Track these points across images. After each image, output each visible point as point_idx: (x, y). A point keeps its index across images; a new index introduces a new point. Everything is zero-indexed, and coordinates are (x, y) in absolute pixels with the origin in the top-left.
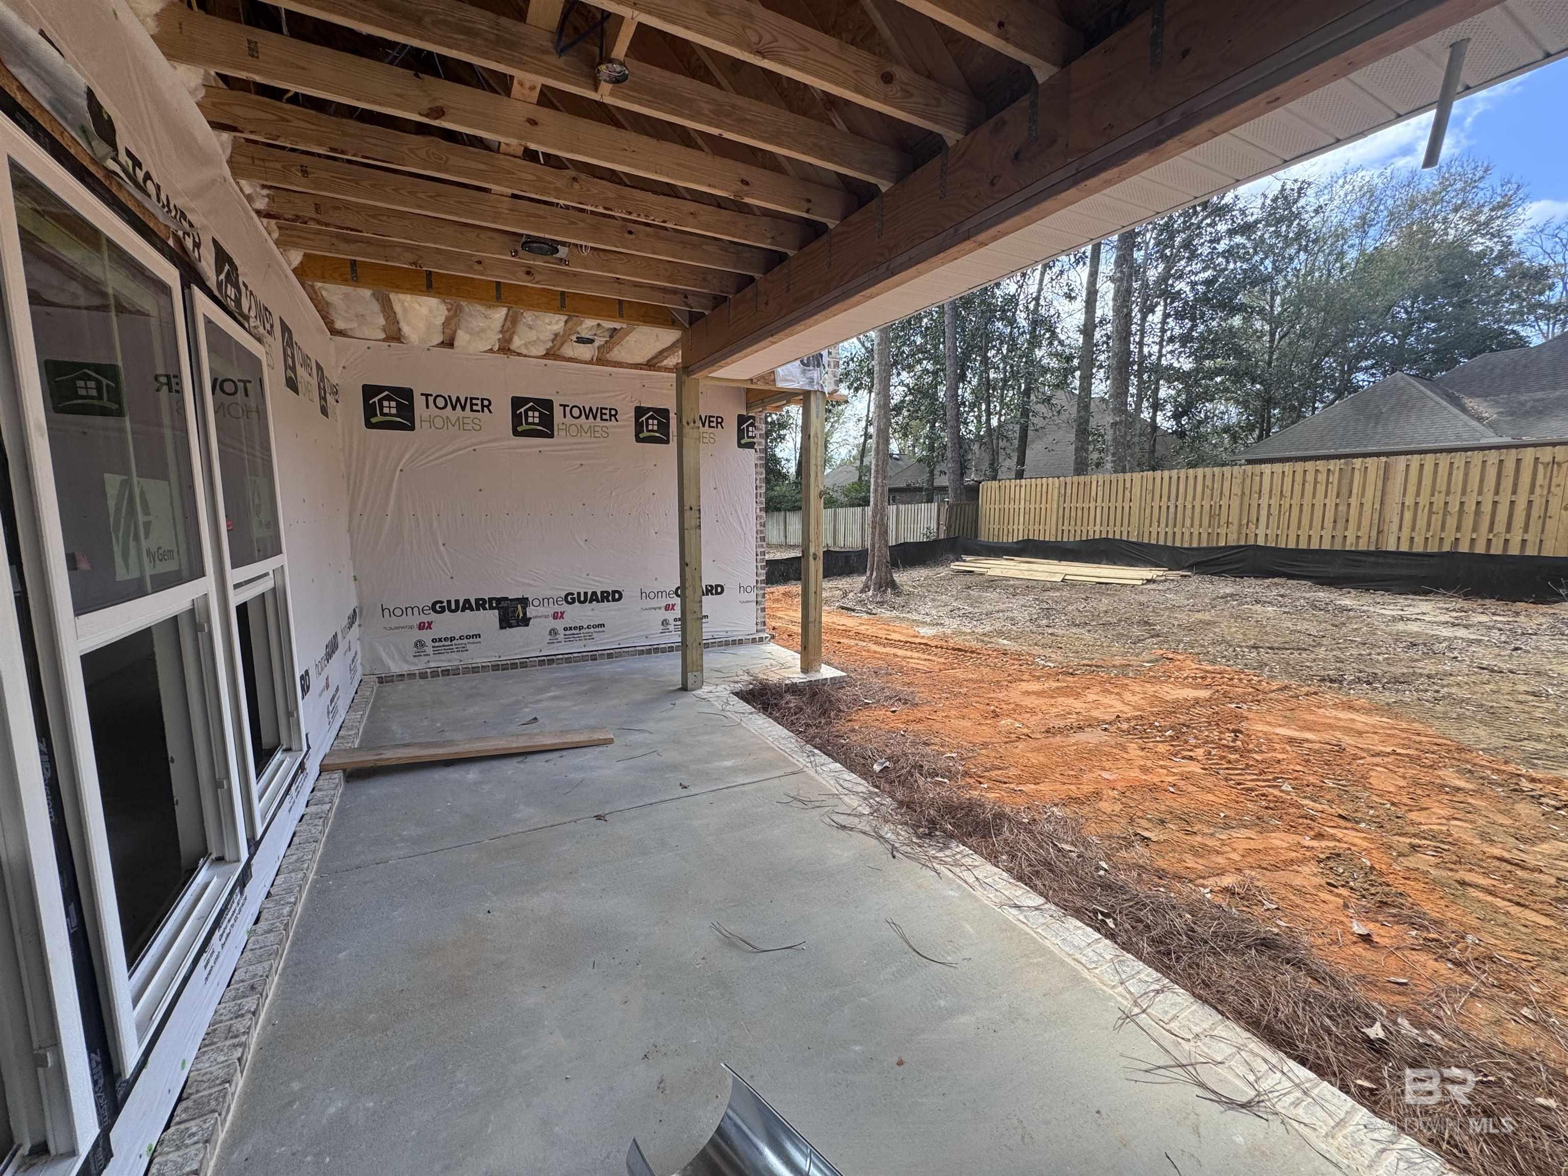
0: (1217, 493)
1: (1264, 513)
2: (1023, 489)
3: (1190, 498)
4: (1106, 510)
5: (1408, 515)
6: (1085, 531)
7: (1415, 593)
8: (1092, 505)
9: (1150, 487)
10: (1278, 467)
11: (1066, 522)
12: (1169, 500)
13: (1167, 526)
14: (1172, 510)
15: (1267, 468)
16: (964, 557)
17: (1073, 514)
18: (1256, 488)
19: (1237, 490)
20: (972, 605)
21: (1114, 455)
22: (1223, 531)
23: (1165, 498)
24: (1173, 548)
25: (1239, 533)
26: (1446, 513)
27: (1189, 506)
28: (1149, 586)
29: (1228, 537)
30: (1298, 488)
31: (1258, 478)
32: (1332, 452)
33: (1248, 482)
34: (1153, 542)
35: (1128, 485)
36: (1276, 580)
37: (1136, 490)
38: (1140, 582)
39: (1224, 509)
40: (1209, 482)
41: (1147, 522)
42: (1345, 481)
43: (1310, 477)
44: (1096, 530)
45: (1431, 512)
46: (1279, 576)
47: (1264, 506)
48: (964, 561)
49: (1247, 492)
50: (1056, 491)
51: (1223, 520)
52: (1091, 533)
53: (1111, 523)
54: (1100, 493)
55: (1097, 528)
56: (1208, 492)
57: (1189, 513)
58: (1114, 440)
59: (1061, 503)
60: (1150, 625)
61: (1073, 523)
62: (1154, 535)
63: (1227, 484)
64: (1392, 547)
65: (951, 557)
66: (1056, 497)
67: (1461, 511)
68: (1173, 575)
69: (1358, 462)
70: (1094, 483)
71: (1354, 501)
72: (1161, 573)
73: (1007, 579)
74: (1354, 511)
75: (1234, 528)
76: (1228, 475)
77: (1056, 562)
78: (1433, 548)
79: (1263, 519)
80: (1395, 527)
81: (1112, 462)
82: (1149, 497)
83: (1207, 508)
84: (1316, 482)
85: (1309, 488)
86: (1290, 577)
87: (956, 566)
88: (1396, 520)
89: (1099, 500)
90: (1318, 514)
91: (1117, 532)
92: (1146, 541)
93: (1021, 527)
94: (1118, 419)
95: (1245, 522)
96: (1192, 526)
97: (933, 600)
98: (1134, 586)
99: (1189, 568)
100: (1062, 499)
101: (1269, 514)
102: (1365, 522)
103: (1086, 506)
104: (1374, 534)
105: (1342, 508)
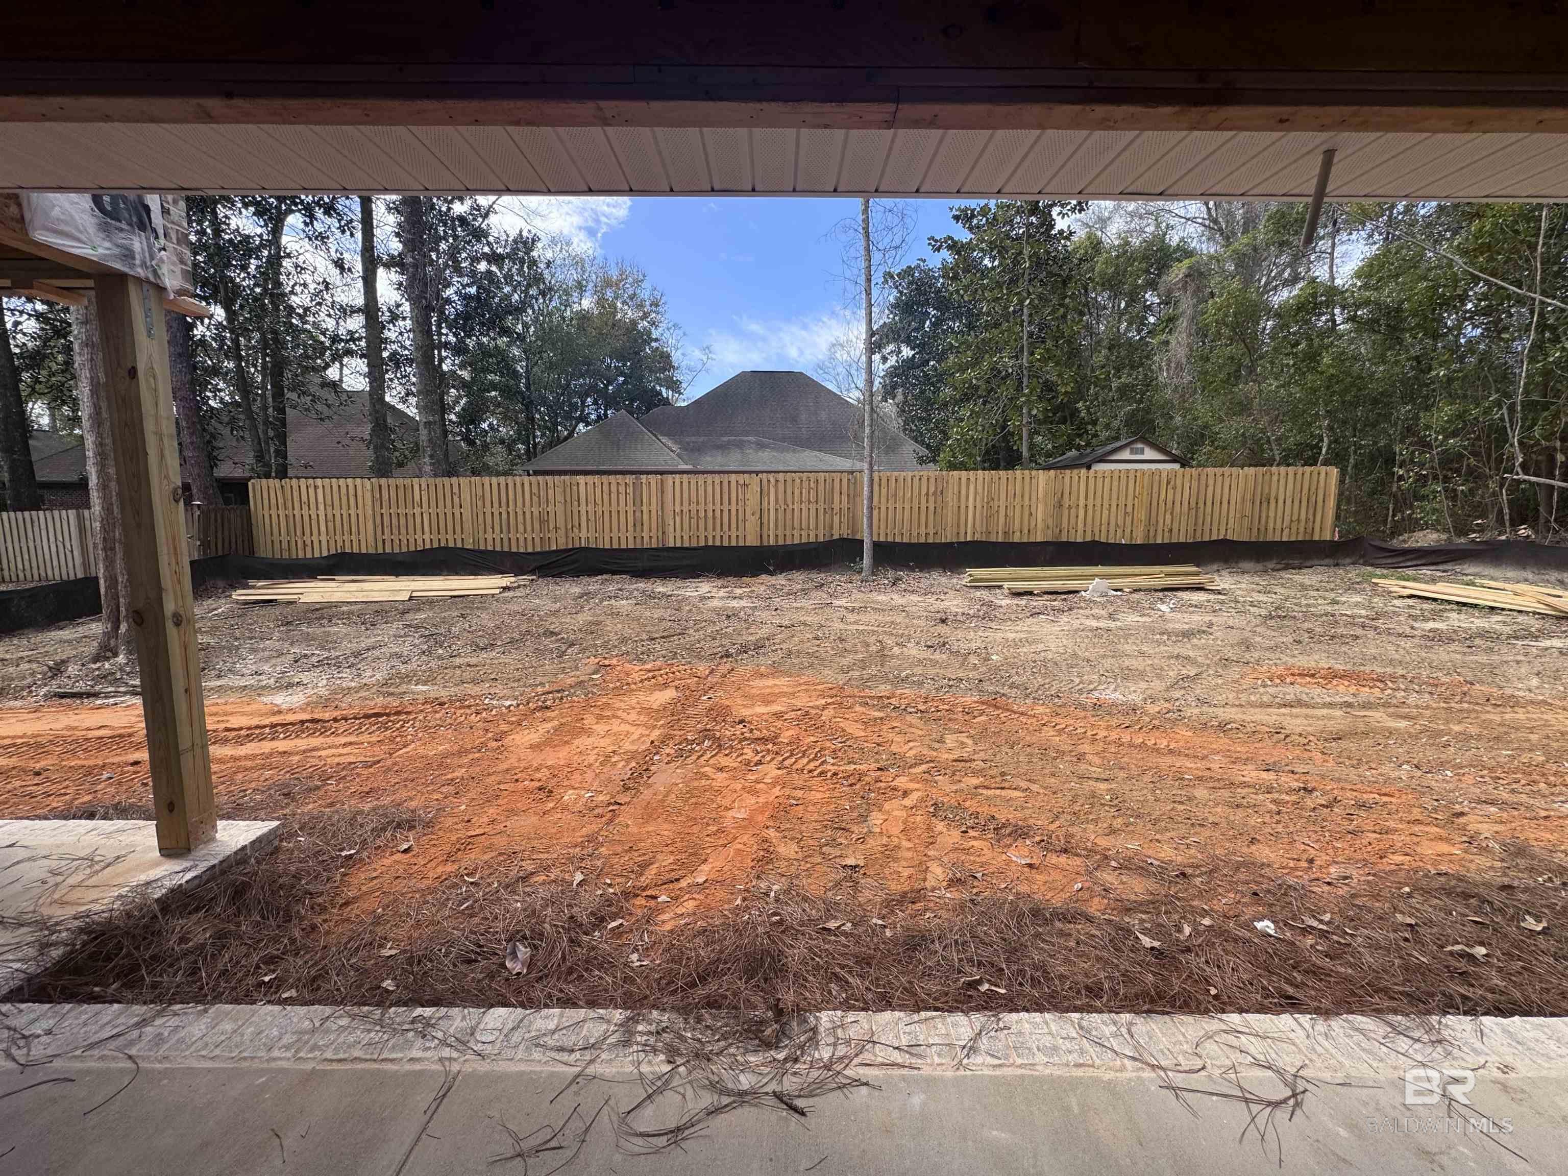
0: (543, 500)
1: (584, 518)
2: (320, 491)
3: (519, 503)
4: (434, 517)
5: (678, 519)
6: (412, 541)
7: (693, 577)
8: (417, 511)
9: (480, 493)
10: (590, 479)
11: (386, 531)
12: (500, 506)
13: (501, 532)
14: (504, 516)
15: (581, 479)
16: (252, 582)
17: (395, 521)
18: (575, 497)
19: (560, 498)
20: (323, 648)
21: (431, 457)
22: (552, 535)
23: (496, 505)
24: (511, 554)
25: (567, 537)
26: (698, 517)
27: (520, 513)
28: (506, 594)
29: (558, 542)
30: (606, 497)
31: (575, 488)
32: (594, 468)
33: (568, 489)
34: (490, 548)
35: (456, 490)
36: (605, 576)
37: (466, 496)
38: (497, 591)
39: (552, 515)
40: (535, 490)
41: (481, 528)
42: (638, 493)
43: (614, 488)
44: (425, 539)
45: (690, 518)
46: (606, 573)
47: (583, 512)
48: (253, 587)
49: (568, 499)
50: (368, 495)
51: (552, 526)
52: (420, 542)
53: (442, 531)
54: (425, 499)
55: (427, 537)
56: (535, 499)
57: (520, 518)
58: (430, 440)
59: (377, 508)
60: (556, 634)
61: (395, 531)
62: (490, 542)
63: (551, 492)
64: (671, 545)
65: (221, 584)
66: (369, 502)
67: (706, 516)
68: (523, 579)
69: (644, 477)
70: (416, 487)
71: (644, 508)
72: (513, 579)
73: (337, 604)
74: (645, 517)
75: (562, 532)
76: (550, 484)
77: (393, 578)
78: (694, 544)
79: (584, 524)
80: (671, 529)
81: (431, 464)
82: (480, 503)
83: (536, 513)
84: (618, 493)
85: (614, 496)
86: (614, 573)
87: (239, 595)
88: (672, 523)
89: (425, 505)
90: (623, 519)
91: (451, 540)
92: (482, 548)
93: (323, 538)
94: (431, 418)
95: (570, 527)
96: (525, 531)
97: (254, 651)
98: (493, 595)
99: (532, 572)
100: (377, 504)
101: (588, 520)
102: (654, 525)
103: (410, 511)
104: (660, 533)
105: (638, 514)
